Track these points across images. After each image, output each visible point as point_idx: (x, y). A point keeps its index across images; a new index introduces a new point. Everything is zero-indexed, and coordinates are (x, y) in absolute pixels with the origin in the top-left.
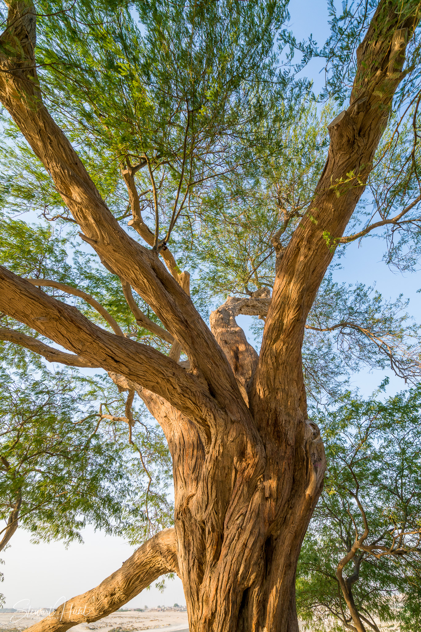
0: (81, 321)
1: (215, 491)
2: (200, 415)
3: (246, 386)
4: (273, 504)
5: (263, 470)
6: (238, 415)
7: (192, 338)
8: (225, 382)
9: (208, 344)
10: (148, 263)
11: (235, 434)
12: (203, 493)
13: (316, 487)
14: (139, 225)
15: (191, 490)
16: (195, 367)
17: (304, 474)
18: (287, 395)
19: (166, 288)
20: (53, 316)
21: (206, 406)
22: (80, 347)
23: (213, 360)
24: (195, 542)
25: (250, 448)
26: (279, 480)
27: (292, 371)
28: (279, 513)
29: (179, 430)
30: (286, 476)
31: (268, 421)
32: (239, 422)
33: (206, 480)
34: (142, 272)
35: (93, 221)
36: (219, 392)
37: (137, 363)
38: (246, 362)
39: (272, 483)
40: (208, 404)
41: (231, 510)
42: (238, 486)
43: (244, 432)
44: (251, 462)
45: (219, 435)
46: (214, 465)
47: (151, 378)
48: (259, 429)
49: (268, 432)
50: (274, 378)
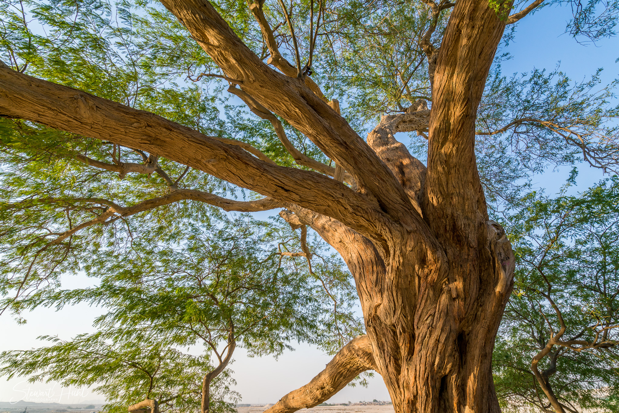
0: (247, 157)
1: (401, 298)
2: (374, 231)
3: (417, 198)
4: (462, 303)
5: (447, 274)
6: (413, 226)
7: (354, 158)
8: (394, 196)
9: (371, 161)
10: (296, 91)
11: (413, 243)
12: (389, 301)
13: (507, 285)
14: (278, 61)
15: (377, 300)
16: (362, 186)
17: (492, 274)
18: (464, 198)
19: (319, 113)
20: (221, 157)
21: (380, 221)
22: (251, 183)
23: (379, 176)
24: (389, 344)
25: (431, 255)
26: (464, 281)
27: (466, 173)
28: (469, 311)
29: (356, 251)
30: (472, 277)
31: (446, 227)
32: (415, 232)
33: (390, 289)
34: (293, 102)
35: (234, 62)
36: (391, 206)
37: (306, 189)
38: (413, 175)
39: (459, 284)
40: (381, 219)
41: (420, 313)
42: (423, 291)
43: (423, 241)
44: (433, 268)
45: (397, 247)
46: (396, 274)
47: (321, 202)
48: (437, 236)
49: (447, 238)
50: (447, 184)
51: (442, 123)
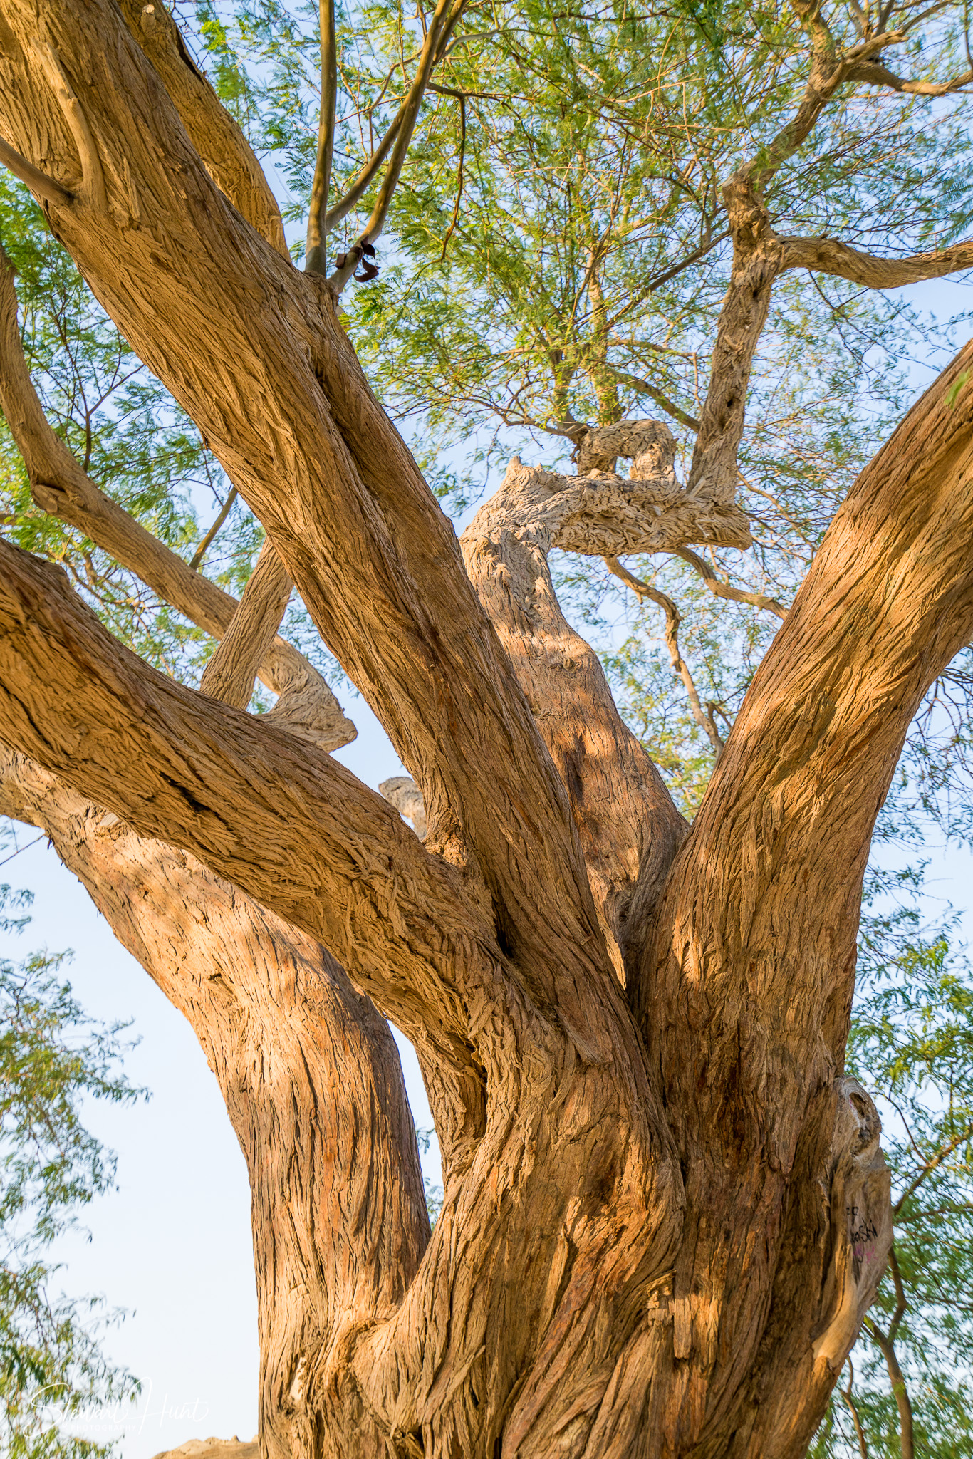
1: (483, 1321)
4: (700, 1384)
5: (673, 1257)
7: (451, 706)
8: (560, 904)
9: (510, 739)
10: (301, 342)
11: (585, 1113)
12: (428, 1321)
16: (453, 829)
17: (815, 1283)
18: (791, 979)
21: (491, 997)
23: (524, 808)
25: (638, 1170)
26: (727, 1297)
28: (715, 1420)
30: (754, 1285)
31: (704, 1070)
32: (605, 1068)
33: (447, 1277)
34: (276, 386)
36: (536, 939)
37: (270, 817)
38: (615, 809)
39: (703, 1308)
40: (498, 989)
41: (539, 1396)
42: (574, 1307)
44: (633, 1222)
45: (524, 1110)
46: (491, 1221)
47: (300, 872)
48: (666, 1097)
49: (699, 1113)
50: (755, 914)
51: (808, 701)
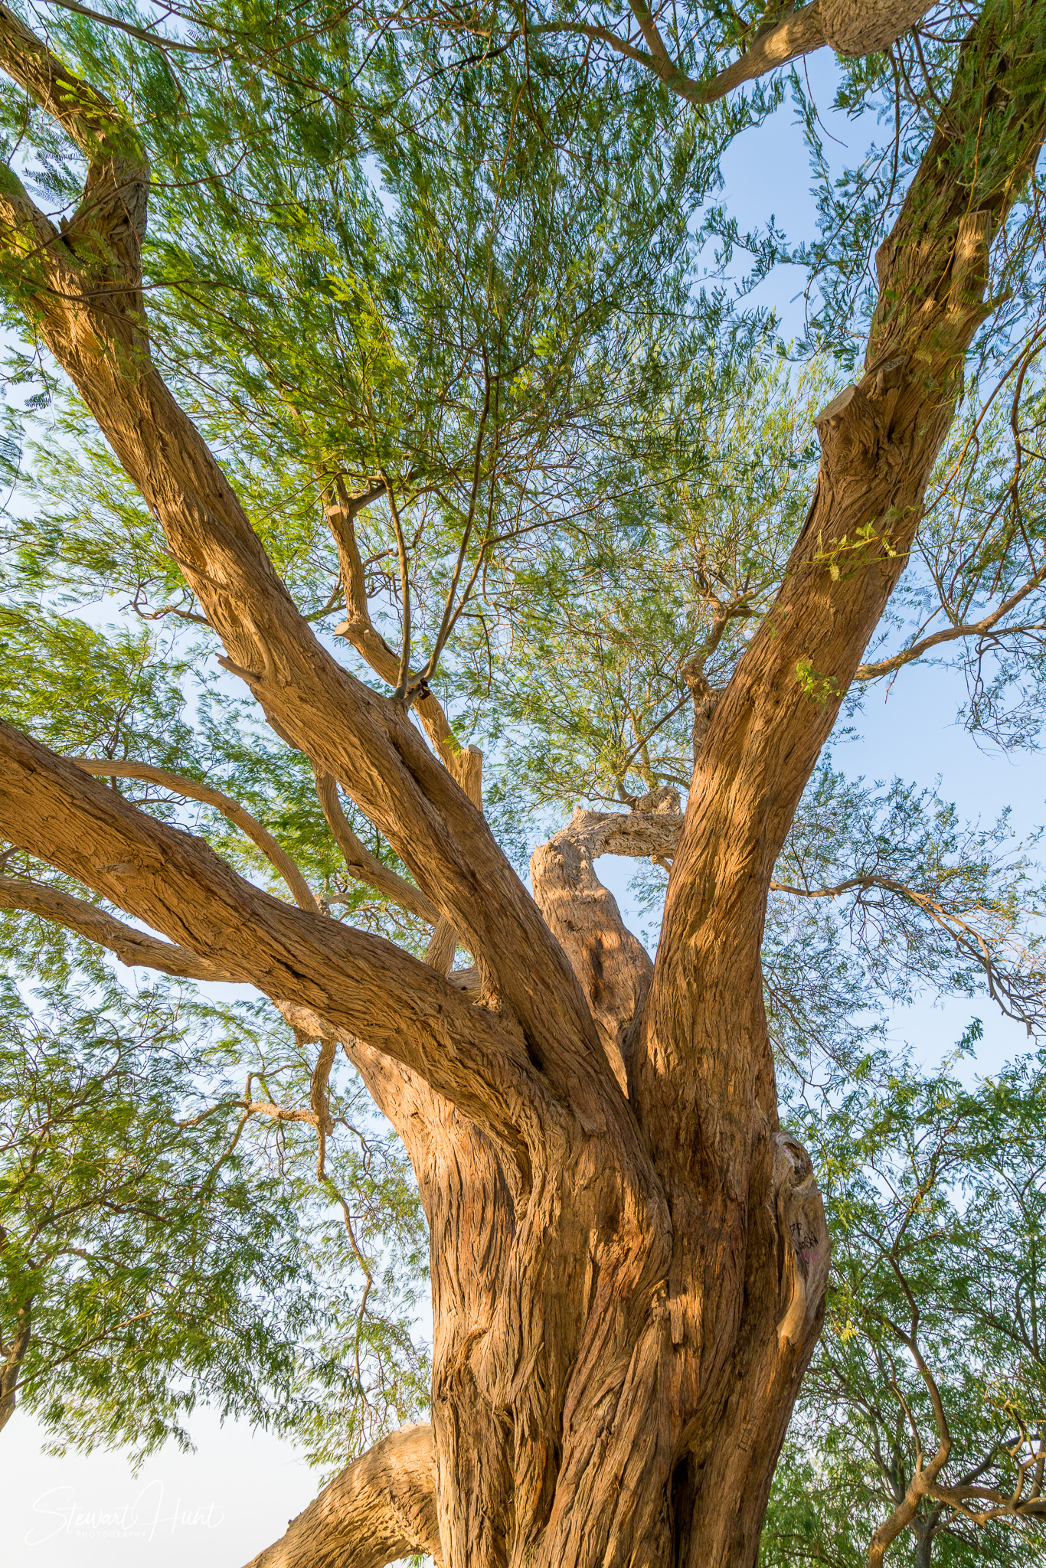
0: (216, 873)
1: (541, 1323)
2: (503, 1115)
3: (620, 1041)
4: (694, 1362)
5: (665, 1269)
6: (601, 1118)
7: (487, 916)
8: (568, 1031)
9: (526, 932)
10: (382, 729)
11: (591, 1168)
12: (509, 1326)
13: (806, 1319)
14: (361, 633)
15: (477, 1317)
16: (493, 989)
17: (774, 1281)
18: (726, 1067)
19: (425, 792)
20: (147, 861)
21: (520, 1094)
22: (209, 938)
23: (537, 972)
24: (485, 1468)
25: (632, 1206)
26: (706, 1295)
27: (737, 1004)
28: (709, 1391)
29: (448, 1152)
30: (727, 1284)
31: (678, 1135)
32: (602, 1136)
33: (516, 1292)
34: (368, 751)
35: (252, 628)
36: (554, 1056)
37: (349, 981)
38: (620, 977)
39: (689, 1306)
40: (524, 1088)
41: (583, 1378)
42: (600, 1310)
43: (617, 1165)
44: (634, 1244)
45: (551, 1169)
46: (538, 1250)
47: (382, 1018)
48: (654, 1156)
49: (678, 1164)
50: (693, 1023)
51: (697, 881)
